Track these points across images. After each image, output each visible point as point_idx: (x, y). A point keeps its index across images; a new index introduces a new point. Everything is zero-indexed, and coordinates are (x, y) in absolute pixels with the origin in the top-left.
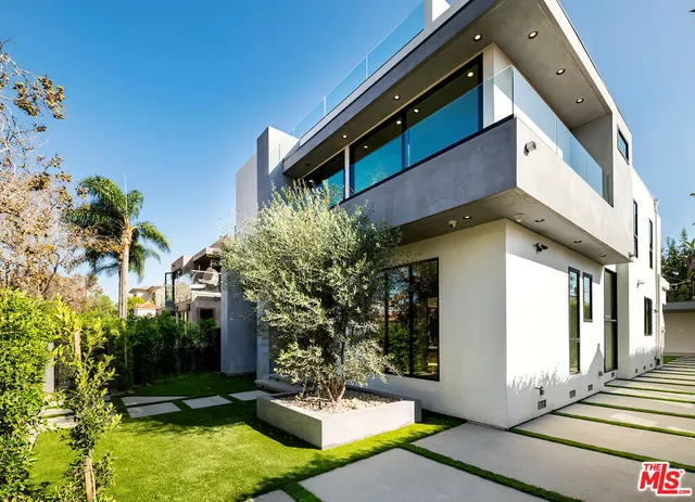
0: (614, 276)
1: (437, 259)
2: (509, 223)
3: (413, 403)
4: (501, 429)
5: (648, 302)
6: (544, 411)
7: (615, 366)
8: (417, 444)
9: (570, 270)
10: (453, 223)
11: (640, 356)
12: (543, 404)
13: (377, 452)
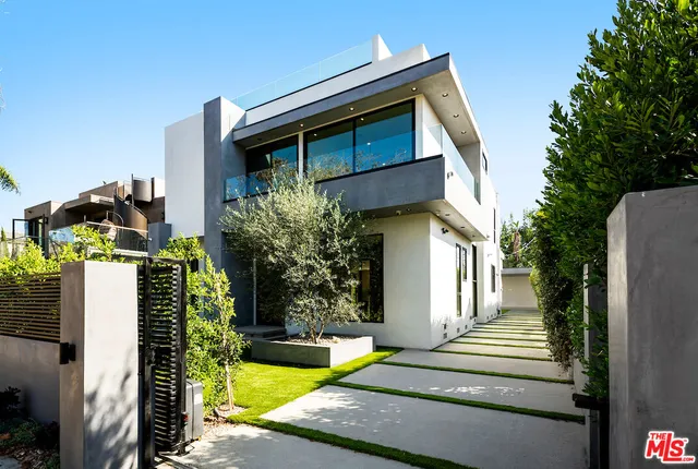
0: (475, 248)
1: (382, 235)
2: (432, 216)
3: (371, 338)
4: (426, 351)
5: (493, 268)
6: (447, 340)
7: (475, 314)
8: (386, 360)
9: (457, 245)
10: (399, 212)
11: (490, 307)
12: (445, 335)
13: (366, 366)
